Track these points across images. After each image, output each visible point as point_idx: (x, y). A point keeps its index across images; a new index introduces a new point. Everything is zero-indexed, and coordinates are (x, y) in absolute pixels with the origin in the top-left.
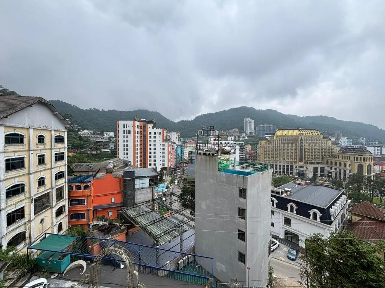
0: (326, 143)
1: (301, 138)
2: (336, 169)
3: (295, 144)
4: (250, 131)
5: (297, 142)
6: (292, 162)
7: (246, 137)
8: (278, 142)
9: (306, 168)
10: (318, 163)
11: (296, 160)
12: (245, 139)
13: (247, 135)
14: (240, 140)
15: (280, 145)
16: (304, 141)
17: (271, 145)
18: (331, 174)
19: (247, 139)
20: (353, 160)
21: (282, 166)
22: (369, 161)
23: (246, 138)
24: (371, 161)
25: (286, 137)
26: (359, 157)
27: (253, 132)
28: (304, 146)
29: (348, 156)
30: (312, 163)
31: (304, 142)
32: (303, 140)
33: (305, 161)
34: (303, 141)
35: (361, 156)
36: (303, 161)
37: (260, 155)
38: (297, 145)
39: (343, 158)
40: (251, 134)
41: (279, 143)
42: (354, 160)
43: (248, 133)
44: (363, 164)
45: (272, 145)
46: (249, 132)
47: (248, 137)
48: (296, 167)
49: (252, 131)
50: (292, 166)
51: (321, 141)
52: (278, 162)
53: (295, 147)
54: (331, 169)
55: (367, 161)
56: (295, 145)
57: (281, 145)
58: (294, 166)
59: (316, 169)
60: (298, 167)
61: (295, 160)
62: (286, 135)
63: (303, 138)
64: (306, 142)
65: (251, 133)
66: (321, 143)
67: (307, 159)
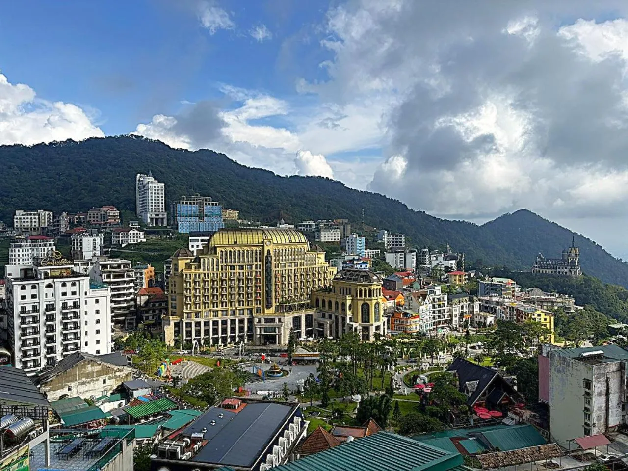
0: (315, 260)
1: (269, 251)
2: (330, 317)
3: (256, 265)
4: (154, 216)
5: (260, 261)
6: (251, 310)
7: (142, 235)
8: (218, 262)
9: (280, 320)
10: (302, 306)
11: (260, 304)
12: (139, 241)
13: (146, 226)
14: (123, 246)
15: (222, 269)
16: (273, 258)
17: (201, 270)
18: (323, 328)
19: (144, 240)
20: (355, 295)
21: (229, 323)
22: (377, 296)
23: (141, 237)
24: (380, 295)
25: (237, 249)
26: (363, 288)
27: (162, 219)
28: (274, 269)
29: (348, 287)
30: (290, 308)
31: (275, 260)
32: (272, 254)
33: (278, 304)
34: (271, 257)
35: (366, 288)
36: (274, 304)
37: (175, 300)
38: (260, 268)
39: (341, 293)
40: (156, 223)
41: (220, 265)
42: (357, 296)
43: (149, 220)
44: (368, 302)
45: (204, 270)
46: (152, 219)
47: (147, 233)
48: (260, 321)
49: (161, 216)
50: (250, 321)
51: (306, 256)
52: (220, 313)
53: (256, 272)
54: (324, 316)
55: (374, 296)
56: (256, 268)
57: (226, 270)
58: (256, 320)
59: (297, 321)
60: (263, 320)
61: (257, 304)
62: (235, 243)
63: (271, 252)
64: (279, 260)
65: (157, 220)
66: (306, 261)
67: (280, 300)
